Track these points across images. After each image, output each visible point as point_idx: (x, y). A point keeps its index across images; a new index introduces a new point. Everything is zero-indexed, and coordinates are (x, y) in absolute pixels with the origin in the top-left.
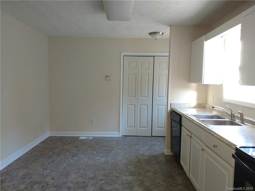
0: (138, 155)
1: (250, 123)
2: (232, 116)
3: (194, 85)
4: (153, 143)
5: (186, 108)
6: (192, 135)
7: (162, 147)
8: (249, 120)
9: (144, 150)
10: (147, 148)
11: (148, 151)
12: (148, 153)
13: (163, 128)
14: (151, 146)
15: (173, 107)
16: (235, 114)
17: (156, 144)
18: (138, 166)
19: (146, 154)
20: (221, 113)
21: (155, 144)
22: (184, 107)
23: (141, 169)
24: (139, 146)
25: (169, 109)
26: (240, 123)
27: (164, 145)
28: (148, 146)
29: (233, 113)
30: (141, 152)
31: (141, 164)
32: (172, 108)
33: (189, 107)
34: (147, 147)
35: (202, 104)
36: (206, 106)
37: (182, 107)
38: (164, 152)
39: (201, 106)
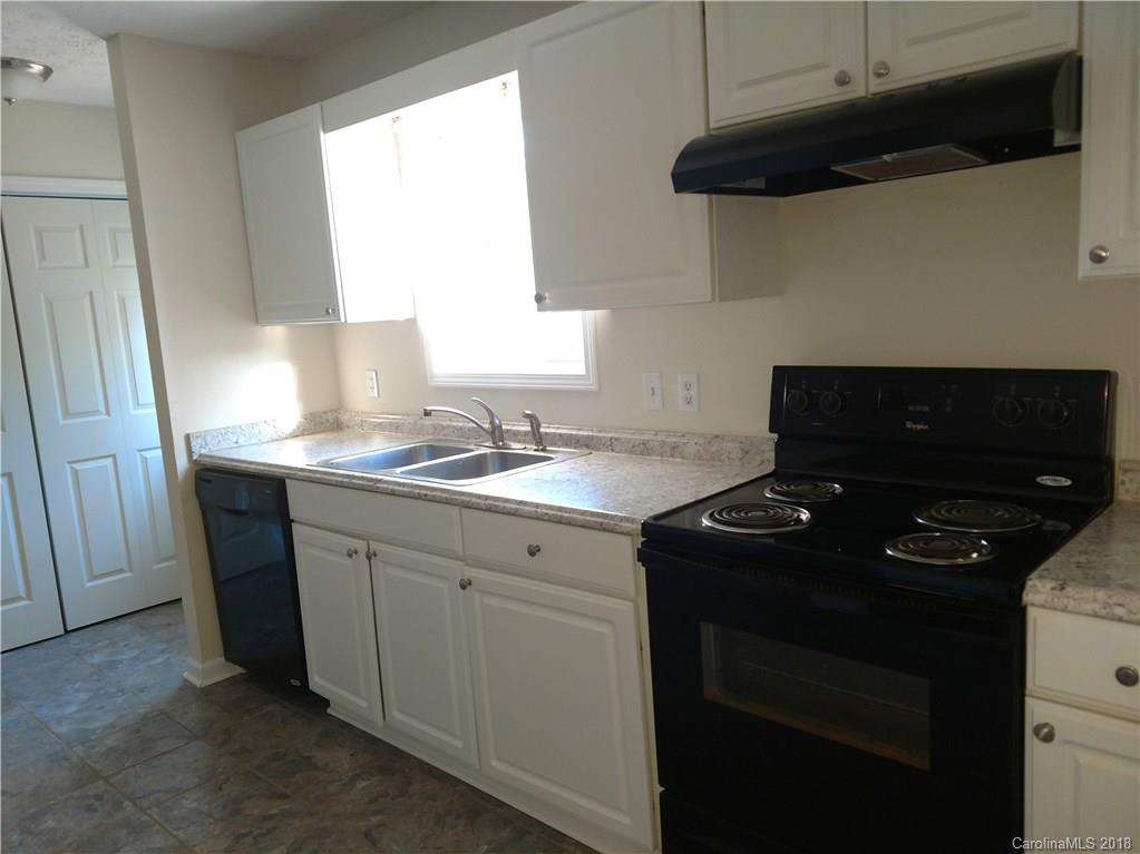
0: (58, 748)
1: (566, 445)
2: (496, 434)
3: (276, 333)
4: (97, 659)
5: (260, 443)
6: (375, 546)
7: (160, 660)
8: (561, 435)
9: (69, 710)
10: (84, 696)
11: (102, 708)
12: (110, 719)
13: (121, 571)
14: (99, 680)
15: (203, 451)
16: (504, 427)
17: (121, 662)
18: (99, 797)
19: (98, 724)
20: (433, 434)
21: (112, 665)
22: (254, 441)
23: (127, 803)
24: (24, 703)
25: (182, 463)
26: (535, 450)
27: (162, 652)
28: (78, 685)
29: (497, 421)
30: (63, 729)
31: (114, 780)
32: (195, 457)
33: (274, 438)
34: (77, 691)
35: (325, 413)
36: (345, 418)
37: (241, 441)
38: (186, 680)
39: (325, 422)
